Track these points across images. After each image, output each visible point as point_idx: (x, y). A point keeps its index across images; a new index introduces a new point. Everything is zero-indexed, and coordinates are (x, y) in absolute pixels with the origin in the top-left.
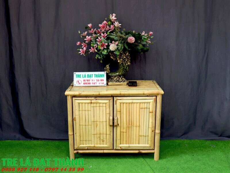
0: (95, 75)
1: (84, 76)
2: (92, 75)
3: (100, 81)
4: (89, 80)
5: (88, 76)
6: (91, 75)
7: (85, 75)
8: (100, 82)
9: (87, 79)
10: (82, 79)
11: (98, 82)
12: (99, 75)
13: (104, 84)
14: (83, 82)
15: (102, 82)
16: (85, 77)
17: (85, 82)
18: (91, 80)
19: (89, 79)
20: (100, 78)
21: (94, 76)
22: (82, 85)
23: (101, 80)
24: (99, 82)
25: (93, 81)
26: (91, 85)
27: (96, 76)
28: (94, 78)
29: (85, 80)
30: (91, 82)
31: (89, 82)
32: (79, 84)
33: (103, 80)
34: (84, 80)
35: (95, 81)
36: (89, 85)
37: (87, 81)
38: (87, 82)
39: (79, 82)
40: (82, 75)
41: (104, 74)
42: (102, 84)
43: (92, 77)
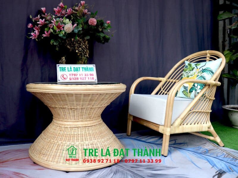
5: (74, 69)
7: (70, 68)
9: (73, 72)
10: (67, 73)
11: (87, 77)
14: (69, 77)
17: (71, 77)
21: (81, 69)
22: (68, 80)
23: (91, 75)
27: (84, 69)
29: (72, 75)
31: (76, 77)
32: (64, 79)
34: (70, 75)
36: (77, 81)
38: (74, 77)
39: (64, 77)
40: (67, 69)
41: (93, 67)
42: (92, 80)
43: (80, 71)
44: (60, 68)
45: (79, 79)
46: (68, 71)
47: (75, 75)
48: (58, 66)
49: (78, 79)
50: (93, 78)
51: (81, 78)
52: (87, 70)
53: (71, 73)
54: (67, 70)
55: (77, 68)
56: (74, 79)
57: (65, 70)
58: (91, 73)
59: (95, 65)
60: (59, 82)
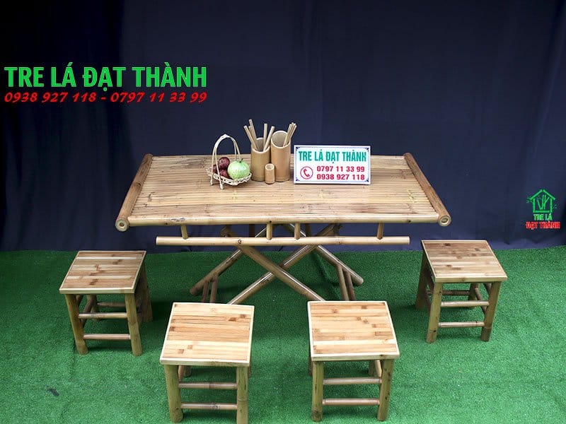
0: (344, 153)
1: (318, 158)
2: (338, 153)
3: (355, 169)
4: (330, 169)
5: (327, 156)
6: (336, 155)
7: (321, 153)
8: (356, 172)
9: (325, 163)
10: (314, 164)
11: (351, 174)
12: (354, 153)
13: (366, 179)
14: (316, 173)
15: (360, 173)
16: (321, 158)
17: (321, 173)
18: (335, 169)
19: (329, 164)
20: (356, 164)
21: (341, 156)
22: (314, 180)
23: (359, 169)
24: (353, 173)
25: (340, 169)
26: (335, 180)
27: (348, 157)
28: (341, 162)
29: (322, 168)
30: (335, 172)
31: (329, 173)
32: (306, 177)
33: (362, 169)
34: (319, 169)
35: (345, 172)
36: (330, 181)
37: (325, 169)
38: (325, 172)
39: (307, 173)
40: (313, 154)
41: (366, 151)
42: (360, 180)
43: (338, 160)
44: (300, 152)
45: (335, 177)
46: (316, 160)
47: (327, 169)
48: (297, 148)
49: (332, 177)
50: (363, 177)
51: (339, 177)
52: (354, 159)
53: (321, 163)
54: (313, 157)
55: (333, 153)
56: (326, 177)
57: (310, 158)
58: (360, 164)
59: (369, 147)
60: (297, 182)
